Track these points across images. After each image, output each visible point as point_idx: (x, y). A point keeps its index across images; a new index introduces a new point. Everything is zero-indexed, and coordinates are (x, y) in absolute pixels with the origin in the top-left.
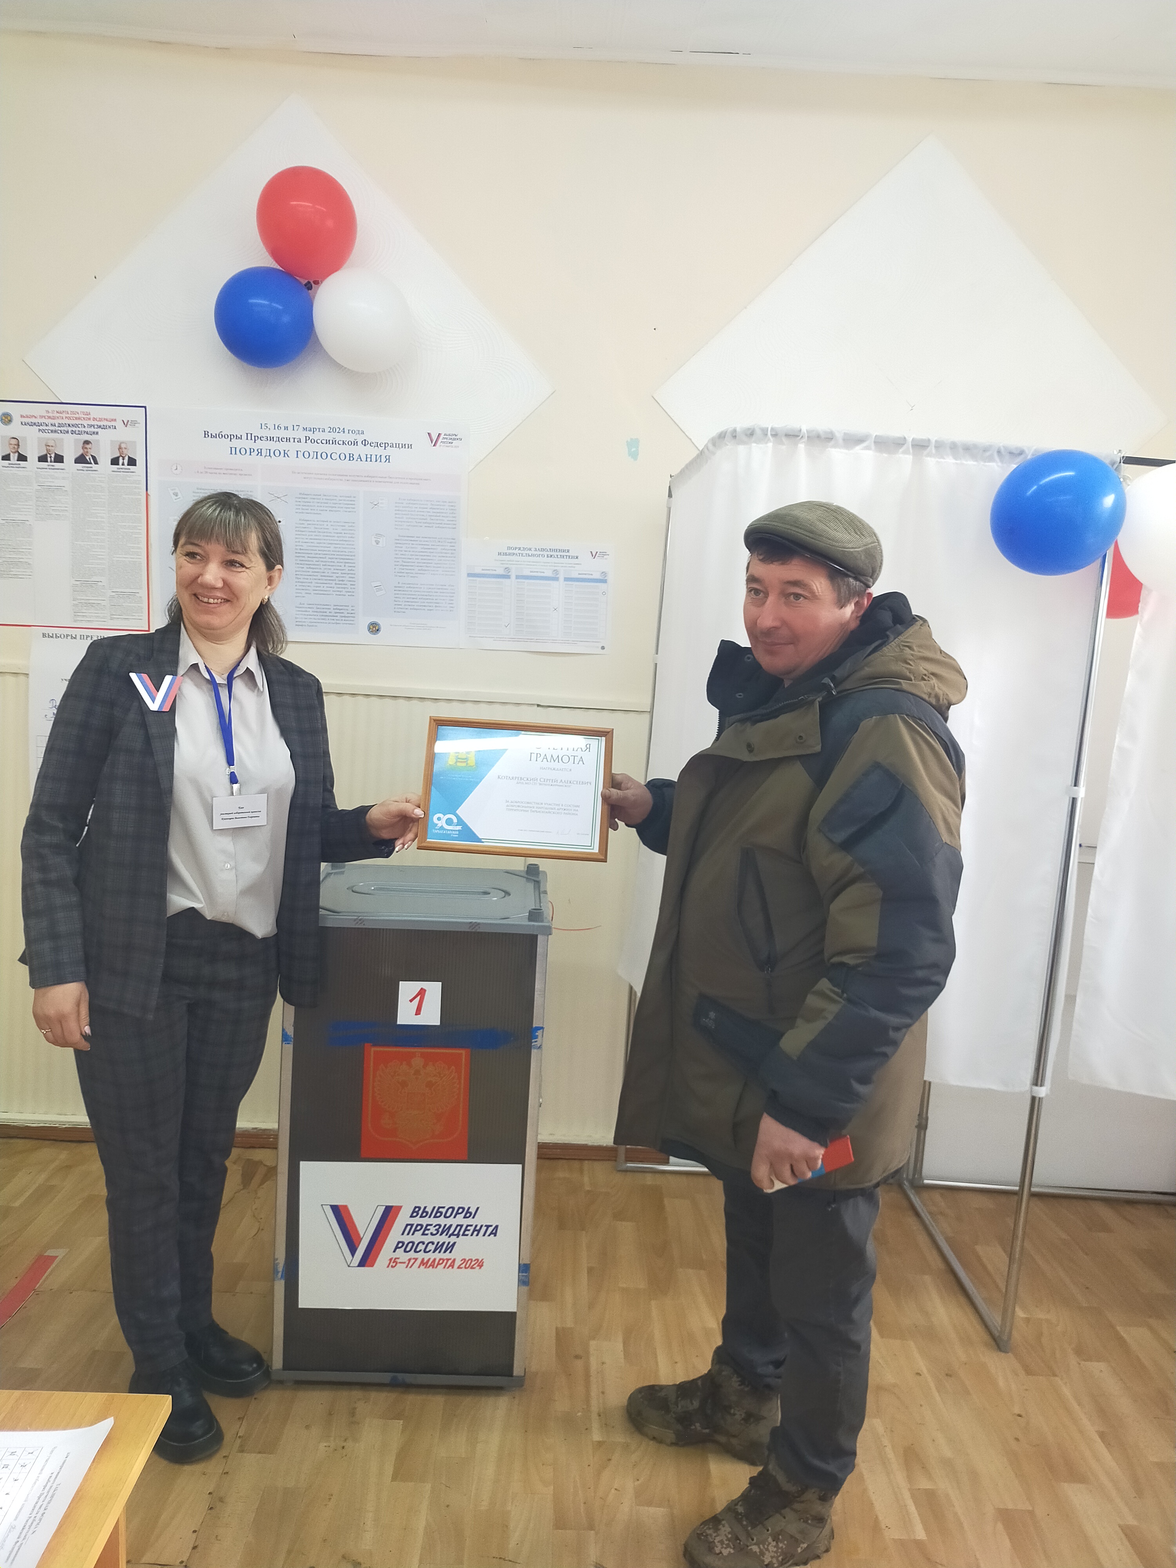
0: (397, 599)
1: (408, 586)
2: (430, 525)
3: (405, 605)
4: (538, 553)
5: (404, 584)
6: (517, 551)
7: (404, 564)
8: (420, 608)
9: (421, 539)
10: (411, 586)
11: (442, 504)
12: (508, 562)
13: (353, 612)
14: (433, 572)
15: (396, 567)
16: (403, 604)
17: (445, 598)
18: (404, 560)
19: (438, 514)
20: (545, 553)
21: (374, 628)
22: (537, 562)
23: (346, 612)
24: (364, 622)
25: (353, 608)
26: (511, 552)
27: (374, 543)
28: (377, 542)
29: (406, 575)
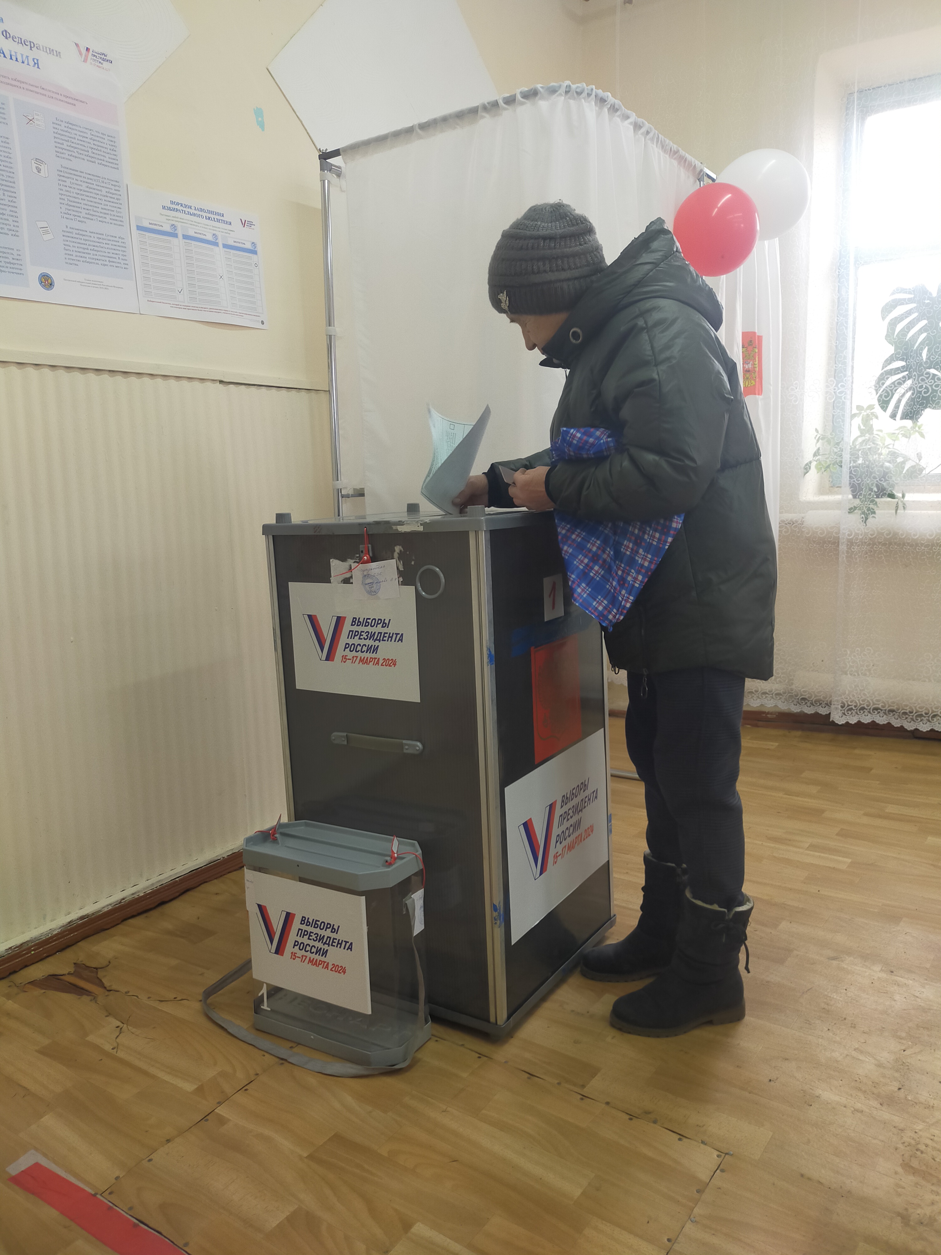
0: (67, 248)
1: (77, 232)
2: (93, 160)
3: (76, 256)
4: (198, 213)
5: (73, 228)
6: (179, 207)
7: (70, 203)
8: (93, 261)
9: (84, 175)
10: (81, 232)
11: (102, 136)
12: (173, 219)
13: (18, 257)
14: (101, 219)
15: (62, 206)
16: (74, 254)
17: (117, 252)
18: (71, 199)
19: (99, 148)
20: (204, 214)
21: (47, 282)
22: (199, 223)
23: (10, 257)
24: (34, 273)
25: (19, 253)
26: (174, 207)
27: (35, 171)
28: (39, 171)
29: (73, 218)
